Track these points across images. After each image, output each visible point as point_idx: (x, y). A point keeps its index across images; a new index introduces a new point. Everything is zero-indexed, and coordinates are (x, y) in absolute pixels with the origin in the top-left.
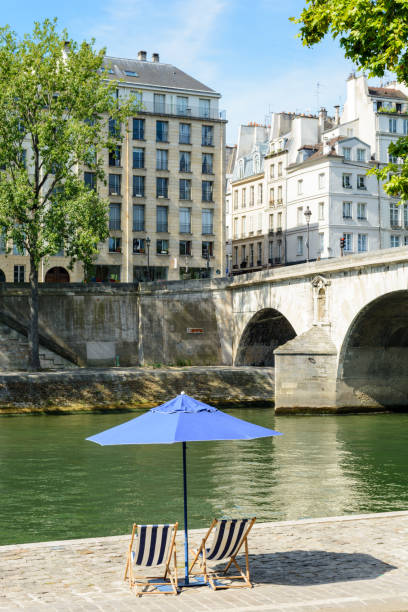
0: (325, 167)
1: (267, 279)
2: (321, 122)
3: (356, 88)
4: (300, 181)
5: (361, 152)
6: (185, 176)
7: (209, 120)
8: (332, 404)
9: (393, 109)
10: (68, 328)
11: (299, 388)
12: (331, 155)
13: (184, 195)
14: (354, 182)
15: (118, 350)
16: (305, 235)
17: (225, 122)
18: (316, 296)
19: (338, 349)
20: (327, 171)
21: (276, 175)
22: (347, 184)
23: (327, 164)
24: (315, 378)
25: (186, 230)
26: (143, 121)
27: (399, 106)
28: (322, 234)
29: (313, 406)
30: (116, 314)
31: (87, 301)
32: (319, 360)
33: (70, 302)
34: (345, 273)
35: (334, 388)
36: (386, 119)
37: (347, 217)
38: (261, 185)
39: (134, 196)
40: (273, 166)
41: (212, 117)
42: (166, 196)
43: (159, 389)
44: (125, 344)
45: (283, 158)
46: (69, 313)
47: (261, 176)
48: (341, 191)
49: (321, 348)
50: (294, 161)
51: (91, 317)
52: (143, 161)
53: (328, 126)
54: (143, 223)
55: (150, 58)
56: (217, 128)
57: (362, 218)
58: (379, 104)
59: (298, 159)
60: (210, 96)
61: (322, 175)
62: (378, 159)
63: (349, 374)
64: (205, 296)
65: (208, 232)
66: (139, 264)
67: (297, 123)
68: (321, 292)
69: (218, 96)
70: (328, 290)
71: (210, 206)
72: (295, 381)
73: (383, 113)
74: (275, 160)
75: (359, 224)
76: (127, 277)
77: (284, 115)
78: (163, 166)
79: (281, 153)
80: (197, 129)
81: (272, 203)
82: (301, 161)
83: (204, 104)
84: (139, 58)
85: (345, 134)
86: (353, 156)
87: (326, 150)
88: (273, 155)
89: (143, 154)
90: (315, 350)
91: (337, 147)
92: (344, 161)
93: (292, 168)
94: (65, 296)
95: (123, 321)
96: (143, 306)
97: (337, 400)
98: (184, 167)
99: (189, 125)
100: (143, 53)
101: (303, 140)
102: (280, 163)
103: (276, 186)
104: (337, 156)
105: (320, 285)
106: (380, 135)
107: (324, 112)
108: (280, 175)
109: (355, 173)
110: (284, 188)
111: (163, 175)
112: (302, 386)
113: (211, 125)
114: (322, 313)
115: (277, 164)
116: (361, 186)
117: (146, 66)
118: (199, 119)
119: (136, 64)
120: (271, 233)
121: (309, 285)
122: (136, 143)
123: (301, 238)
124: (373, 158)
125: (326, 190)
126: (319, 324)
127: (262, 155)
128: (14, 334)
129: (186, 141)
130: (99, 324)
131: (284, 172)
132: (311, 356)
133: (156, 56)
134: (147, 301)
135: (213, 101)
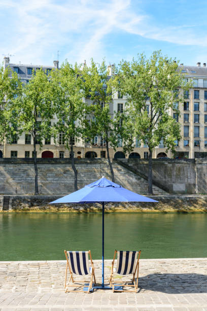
10: (165, 178)
15: (186, 187)
26: (199, 91)
30: (186, 172)
31: (173, 166)
33: (166, 167)
39: (195, 122)
43: (204, 202)
44: (190, 184)
46: (166, 171)
51: (175, 173)
52: (199, 108)
54: (199, 134)
55: (202, 65)
66: (197, 151)
84: (198, 65)
89: (199, 105)
94: (163, 164)
95: (189, 175)
96: (197, 168)
100: (199, 63)
117: (200, 69)
119: (196, 68)
122: (196, 101)
128: (142, 179)
130: (178, 176)
133: (205, 64)
134: (199, 166)
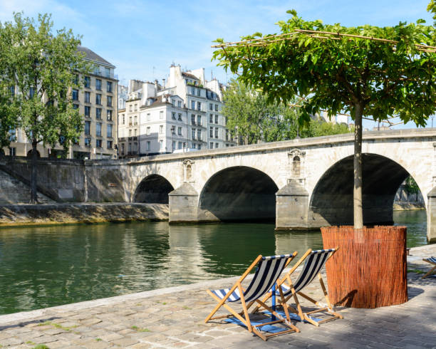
0: (164, 108)
1: (153, 160)
2: (156, 86)
3: (176, 72)
4: (149, 114)
5: (179, 102)
6: (98, 107)
7: (110, 79)
8: (196, 219)
9: (193, 84)
10: (49, 182)
11: (181, 212)
12: (167, 103)
13: (98, 116)
14: (177, 116)
15: (74, 193)
16: (151, 141)
17: (118, 81)
18: (185, 168)
19: (199, 193)
20: (165, 111)
21: (133, 111)
22: (174, 118)
23: (165, 107)
24: (188, 207)
25: (99, 135)
27: (195, 82)
28: (162, 141)
29: (186, 220)
30: (73, 175)
31: (58, 167)
32: (190, 198)
33: (49, 168)
34: (203, 158)
35: (197, 211)
36: (190, 88)
37: (174, 133)
38: (124, 115)
40: (131, 106)
41: (111, 77)
42: (89, 116)
44: (77, 191)
45: (138, 102)
46: (49, 174)
47: (124, 110)
48: (171, 120)
49: (191, 193)
50: (144, 104)
51: (60, 176)
53: (159, 89)
56: (114, 83)
57: (180, 134)
58: (187, 80)
59: (146, 103)
60: (110, 67)
61: (162, 112)
62: (187, 106)
63: (204, 205)
64: (116, 167)
65: (110, 136)
66: (76, 150)
67: (145, 86)
68: (189, 166)
69: (114, 67)
70: (193, 166)
71: (110, 123)
72: (179, 208)
73: (188, 85)
74: (133, 103)
75: (179, 137)
76: (70, 156)
77: (135, 81)
78: (87, 101)
79: (136, 100)
80: (104, 82)
81: (131, 124)
82: (149, 104)
83: (107, 70)
85: (170, 93)
86: (176, 104)
87: (164, 100)
88: (132, 101)
89: (77, 93)
90: (188, 194)
91: (169, 99)
92: (173, 106)
93: (142, 107)
94: (46, 164)
95: (76, 179)
96: (87, 171)
97: (198, 217)
98: (98, 102)
99: (100, 80)
101: (148, 95)
102: (136, 105)
103: (133, 116)
104: (169, 103)
105: (188, 163)
106: (188, 95)
107: (157, 81)
108: (136, 110)
109: (177, 112)
110: (138, 117)
111: (88, 105)
112: (182, 211)
113: (111, 82)
114: (189, 176)
115: (133, 106)
116: (180, 119)
118: (106, 78)
120: (130, 139)
121: (181, 163)
122: (74, 87)
123: (149, 142)
124: (184, 106)
125: (165, 119)
126: (188, 182)
127: (124, 100)
128: (21, 184)
129: (99, 88)
130: (64, 179)
131: (139, 109)
132: (186, 197)
134: (88, 169)
135: (111, 70)
